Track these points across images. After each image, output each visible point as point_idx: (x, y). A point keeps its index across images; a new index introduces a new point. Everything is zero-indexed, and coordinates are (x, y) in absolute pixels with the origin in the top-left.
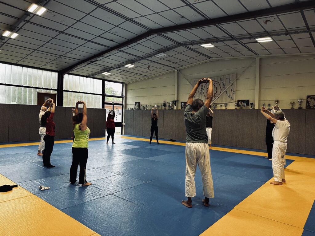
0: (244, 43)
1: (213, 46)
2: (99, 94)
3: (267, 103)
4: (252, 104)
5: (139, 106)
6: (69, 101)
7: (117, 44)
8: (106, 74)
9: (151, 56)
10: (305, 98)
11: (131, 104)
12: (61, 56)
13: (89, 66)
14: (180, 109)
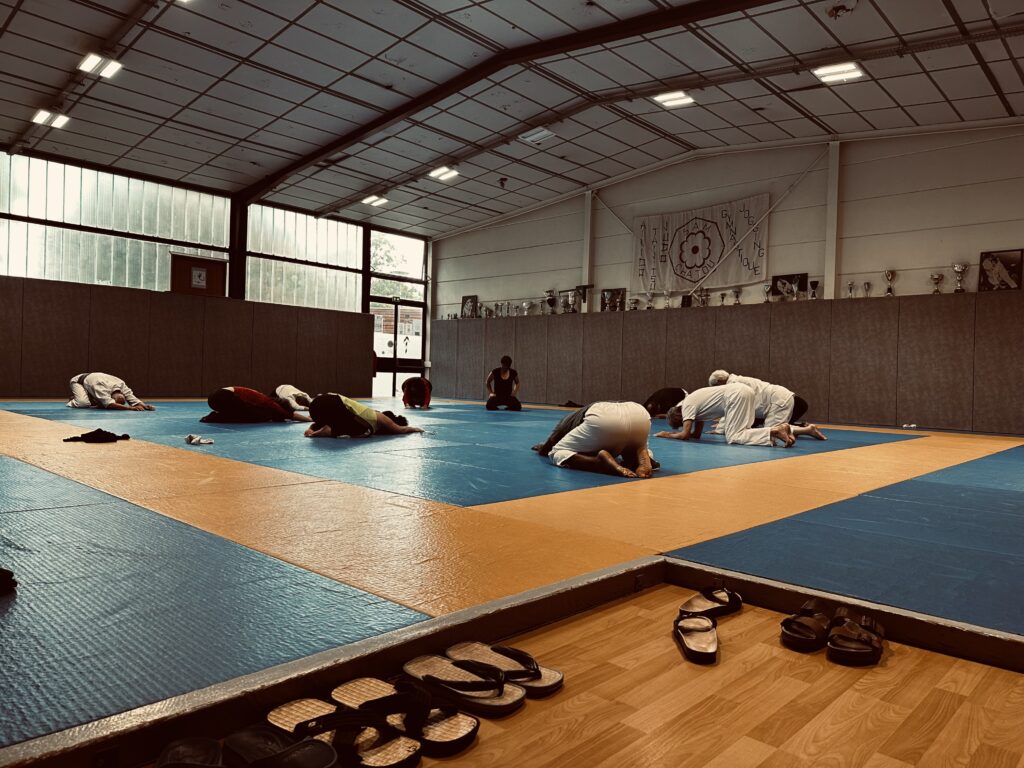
0: (785, 92)
1: (689, 100)
2: (355, 267)
3: (860, 281)
4: (815, 285)
5: (475, 309)
6: (263, 286)
7: (406, 100)
8: (374, 204)
9: (506, 139)
10: (975, 260)
11: (450, 304)
12: (241, 140)
13: (325, 175)
14: (599, 310)
